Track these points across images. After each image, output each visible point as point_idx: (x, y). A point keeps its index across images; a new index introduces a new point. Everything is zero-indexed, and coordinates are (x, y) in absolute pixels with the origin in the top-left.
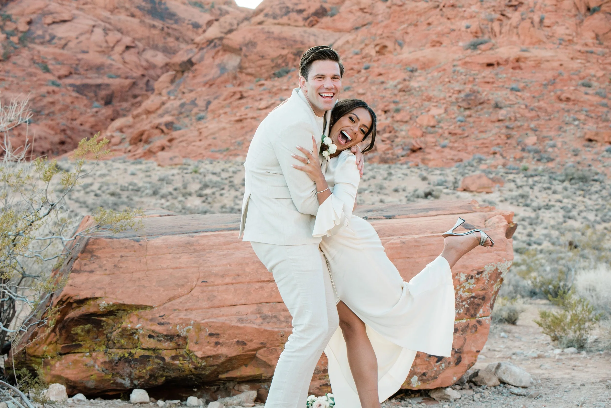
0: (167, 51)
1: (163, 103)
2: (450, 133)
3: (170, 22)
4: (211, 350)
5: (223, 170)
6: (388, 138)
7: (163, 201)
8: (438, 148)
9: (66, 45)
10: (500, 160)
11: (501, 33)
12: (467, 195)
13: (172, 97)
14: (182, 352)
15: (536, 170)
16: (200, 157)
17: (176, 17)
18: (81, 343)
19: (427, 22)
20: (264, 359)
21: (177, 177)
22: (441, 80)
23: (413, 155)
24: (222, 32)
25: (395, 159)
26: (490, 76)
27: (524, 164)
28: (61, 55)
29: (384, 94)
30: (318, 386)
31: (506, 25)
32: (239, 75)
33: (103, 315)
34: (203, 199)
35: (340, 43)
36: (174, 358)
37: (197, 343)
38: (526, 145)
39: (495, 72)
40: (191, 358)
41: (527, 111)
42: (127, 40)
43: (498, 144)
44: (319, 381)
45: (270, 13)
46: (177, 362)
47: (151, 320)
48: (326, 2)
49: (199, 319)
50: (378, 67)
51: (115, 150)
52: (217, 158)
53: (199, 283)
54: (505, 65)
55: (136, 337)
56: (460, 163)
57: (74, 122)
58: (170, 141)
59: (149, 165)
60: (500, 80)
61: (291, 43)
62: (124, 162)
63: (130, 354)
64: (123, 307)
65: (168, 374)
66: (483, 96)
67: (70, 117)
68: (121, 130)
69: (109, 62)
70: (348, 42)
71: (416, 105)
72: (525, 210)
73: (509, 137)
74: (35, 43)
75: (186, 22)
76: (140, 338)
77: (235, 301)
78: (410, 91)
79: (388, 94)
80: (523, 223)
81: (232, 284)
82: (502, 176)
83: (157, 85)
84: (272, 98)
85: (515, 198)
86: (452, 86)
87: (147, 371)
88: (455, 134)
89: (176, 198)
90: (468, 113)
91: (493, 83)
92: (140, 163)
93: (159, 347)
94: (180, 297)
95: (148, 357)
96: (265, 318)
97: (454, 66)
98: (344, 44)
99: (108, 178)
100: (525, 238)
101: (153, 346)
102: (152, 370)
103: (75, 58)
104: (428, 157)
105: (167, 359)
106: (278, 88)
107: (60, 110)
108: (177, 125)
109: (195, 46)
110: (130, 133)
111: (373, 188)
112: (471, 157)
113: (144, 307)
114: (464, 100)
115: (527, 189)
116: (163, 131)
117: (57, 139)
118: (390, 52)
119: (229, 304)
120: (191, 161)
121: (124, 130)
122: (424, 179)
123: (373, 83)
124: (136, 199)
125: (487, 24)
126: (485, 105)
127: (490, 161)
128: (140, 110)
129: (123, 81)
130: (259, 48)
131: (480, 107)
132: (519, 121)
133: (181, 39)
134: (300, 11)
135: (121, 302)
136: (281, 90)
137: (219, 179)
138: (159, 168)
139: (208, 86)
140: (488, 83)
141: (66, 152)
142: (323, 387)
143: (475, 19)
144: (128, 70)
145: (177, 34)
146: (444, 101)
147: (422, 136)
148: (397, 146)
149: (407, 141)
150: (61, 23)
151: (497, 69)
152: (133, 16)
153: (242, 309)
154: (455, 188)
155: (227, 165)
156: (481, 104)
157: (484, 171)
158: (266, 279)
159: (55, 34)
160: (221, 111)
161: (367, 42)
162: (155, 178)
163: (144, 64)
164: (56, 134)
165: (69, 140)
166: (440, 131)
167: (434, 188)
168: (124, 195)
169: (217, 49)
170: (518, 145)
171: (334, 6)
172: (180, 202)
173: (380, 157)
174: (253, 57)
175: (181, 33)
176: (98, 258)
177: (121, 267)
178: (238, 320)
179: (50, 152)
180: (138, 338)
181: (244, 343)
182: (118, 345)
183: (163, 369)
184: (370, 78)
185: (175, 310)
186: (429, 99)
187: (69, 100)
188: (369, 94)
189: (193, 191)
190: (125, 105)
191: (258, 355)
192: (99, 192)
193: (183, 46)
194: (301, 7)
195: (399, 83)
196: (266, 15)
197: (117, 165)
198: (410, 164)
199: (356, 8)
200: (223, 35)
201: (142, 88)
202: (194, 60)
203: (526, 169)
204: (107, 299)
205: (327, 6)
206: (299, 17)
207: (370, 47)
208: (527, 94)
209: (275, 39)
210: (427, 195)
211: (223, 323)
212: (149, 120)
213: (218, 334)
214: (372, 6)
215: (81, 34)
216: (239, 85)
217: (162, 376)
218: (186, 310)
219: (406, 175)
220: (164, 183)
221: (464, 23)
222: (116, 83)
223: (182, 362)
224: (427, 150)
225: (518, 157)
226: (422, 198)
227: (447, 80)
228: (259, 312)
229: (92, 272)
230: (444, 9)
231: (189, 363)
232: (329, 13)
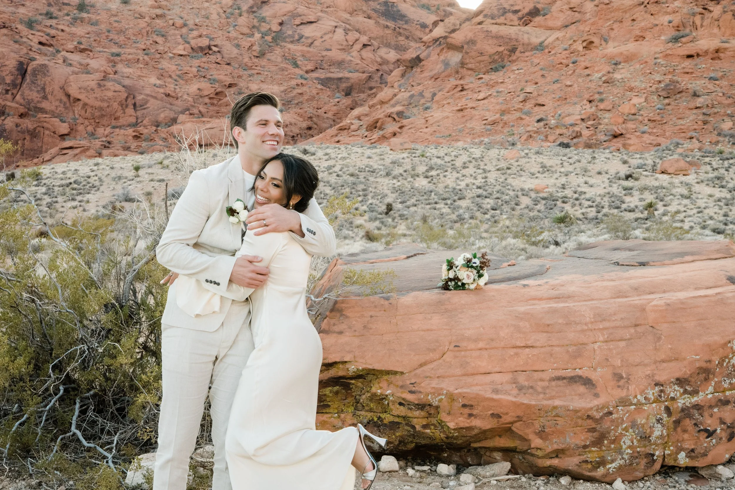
0: (398, 48)
1: (395, 95)
2: (649, 120)
3: (401, 22)
4: (464, 422)
5: (446, 155)
6: (592, 125)
7: (395, 181)
8: (638, 134)
9: (312, 43)
10: (695, 144)
11: (702, 26)
12: (665, 176)
13: (403, 90)
14: (434, 421)
15: (731, 153)
16: (427, 142)
17: (406, 18)
18: (329, 403)
19: (632, 18)
20: (520, 433)
21: (407, 160)
22: (643, 72)
23: (615, 140)
24: (446, 32)
25: (598, 144)
26: (690, 67)
27: (720, 147)
28: (308, 52)
29: (589, 85)
30: (578, 463)
31: (708, 18)
32: (460, 70)
33: (352, 378)
34: (429, 179)
35: (550, 40)
36: (425, 427)
37: (449, 414)
38: (722, 130)
39: (695, 63)
40: (442, 428)
41: (724, 98)
42: (364, 39)
43: (695, 129)
44: (579, 457)
45: (489, 14)
46: (428, 431)
47: (402, 387)
48: (539, 3)
49: (451, 389)
50: (584, 61)
51: (354, 135)
52: (441, 143)
53: (451, 347)
54: (704, 56)
55: (386, 402)
56: (659, 147)
57: (319, 111)
58: (401, 128)
59: (382, 150)
60: (699, 70)
61: (507, 40)
62: (362, 147)
63: (379, 418)
64: (373, 372)
65: (418, 441)
66: (682, 86)
67: (316, 106)
68: (359, 118)
69: (349, 58)
70: (557, 38)
71: (619, 95)
72: (720, 191)
73: (705, 123)
74: (286, 42)
75: (415, 22)
76: (390, 404)
77: (489, 369)
78: (613, 82)
79: (592, 85)
80: (719, 203)
81: (486, 349)
82: (698, 159)
83: (389, 79)
84: (489, 90)
85: (712, 180)
86: (653, 77)
87: (396, 437)
88: (654, 121)
89: (406, 179)
90: (667, 101)
91: (692, 73)
92: (376, 147)
93: (410, 415)
94: (431, 362)
95: (398, 423)
96: (521, 388)
97: (655, 58)
98: (555, 41)
99: (348, 161)
100: (722, 218)
101: (403, 414)
102: (401, 437)
103: (320, 55)
104: (629, 142)
105: (418, 428)
106: (495, 81)
107: (307, 100)
108: (407, 114)
109: (423, 44)
110: (367, 121)
111: (578, 171)
112: (669, 142)
113: (395, 373)
114: (663, 90)
115: (723, 171)
116: (394, 119)
117: (305, 125)
118: (596, 47)
119: (483, 372)
120: (417, 146)
121: (362, 118)
122: (625, 162)
123: (580, 76)
124: (372, 179)
125: (689, 18)
126: (684, 94)
127: (687, 145)
128: (375, 101)
129: (361, 74)
130: (478, 46)
131: (678, 96)
132: (715, 108)
133: (410, 38)
134: (516, 12)
135: (371, 367)
136: (497, 83)
137: (442, 162)
138: (391, 152)
139: (433, 80)
140: (688, 73)
141: (313, 136)
142: (582, 464)
143: (677, 14)
144: (365, 65)
145: (407, 34)
146: (645, 91)
147: (624, 123)
148: (601, 132)
149: (610, 127)
150: (308, 24)
151: (697, 60)
152: (369, 18)
153: (497, 378)
154: (654, 171)
155: (450, 150)
156: (679, 93)
157: (681, 154)
158: (522, 345)
159: (303, 34)
160: (445, 102)
161: (575, 39)
162: (388, 161)
163: (379, 60)
164: (304, 120)
165: (315, 126)
166: (640, 118)
167: (634, 171)
168: (362, 175)
169: (441, 47)
170: (714, 130)
171: (546, 6)
172: (410, 182)
173: (585, 143)
174: (473, 54)
175: (410, 32)
176: (347, 317)
177: (371, 329)
178: (493, 391)
179: (299, 136)
180: (388, 404)
181: (499, 416)
182: (366, 408)
183: (414, 436)
184: (577, 71)
185: (427, 377)
186: (631, 89)
187: (314, 92)
188: (576, 86)
189: (420, 173)
190: (362, 96)
191: (513, 428)
192: (340, 173)
193: (412, 44)
194: (516, 8)
195: (604, 75)
196: (485, 16)
197: (355, 149)
198: (612, 149)
199: (566, 7)
200: (447, 34)
201: (377, 81)
202: (422, 57)
203: (721, 152)
204: (356, 364)
205: (539, 6)
206: (515, 17)
207: (577, 43)
208: (724, 83)
209: (492, 37)
210: (628, 177)
211: (478, 395)
212: (383, 110)
213: (472, 406)
214: (581, 5)
215: (325, 34)
216: (461, 79)
217: (412, 442)
218: (438, 377)
219: (609, 159)
220: (396, 165)
221: (667, 18)
222: (355, 76)
223: (434, 431)
224: (628, 136)
225: (713, 142)
226: (623, 180)
227: (649, 71)
228: (514, 381)
229: (341, 333)
230: (648, 6)
231: (441, 432)
232: (542, 12)
